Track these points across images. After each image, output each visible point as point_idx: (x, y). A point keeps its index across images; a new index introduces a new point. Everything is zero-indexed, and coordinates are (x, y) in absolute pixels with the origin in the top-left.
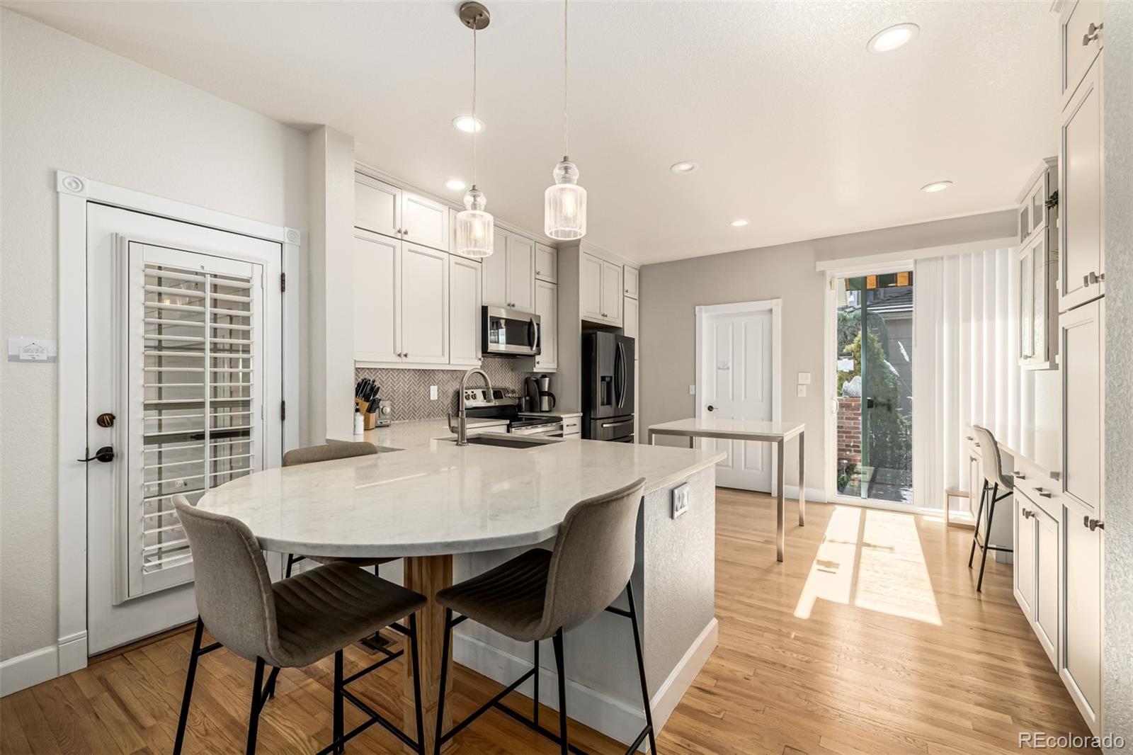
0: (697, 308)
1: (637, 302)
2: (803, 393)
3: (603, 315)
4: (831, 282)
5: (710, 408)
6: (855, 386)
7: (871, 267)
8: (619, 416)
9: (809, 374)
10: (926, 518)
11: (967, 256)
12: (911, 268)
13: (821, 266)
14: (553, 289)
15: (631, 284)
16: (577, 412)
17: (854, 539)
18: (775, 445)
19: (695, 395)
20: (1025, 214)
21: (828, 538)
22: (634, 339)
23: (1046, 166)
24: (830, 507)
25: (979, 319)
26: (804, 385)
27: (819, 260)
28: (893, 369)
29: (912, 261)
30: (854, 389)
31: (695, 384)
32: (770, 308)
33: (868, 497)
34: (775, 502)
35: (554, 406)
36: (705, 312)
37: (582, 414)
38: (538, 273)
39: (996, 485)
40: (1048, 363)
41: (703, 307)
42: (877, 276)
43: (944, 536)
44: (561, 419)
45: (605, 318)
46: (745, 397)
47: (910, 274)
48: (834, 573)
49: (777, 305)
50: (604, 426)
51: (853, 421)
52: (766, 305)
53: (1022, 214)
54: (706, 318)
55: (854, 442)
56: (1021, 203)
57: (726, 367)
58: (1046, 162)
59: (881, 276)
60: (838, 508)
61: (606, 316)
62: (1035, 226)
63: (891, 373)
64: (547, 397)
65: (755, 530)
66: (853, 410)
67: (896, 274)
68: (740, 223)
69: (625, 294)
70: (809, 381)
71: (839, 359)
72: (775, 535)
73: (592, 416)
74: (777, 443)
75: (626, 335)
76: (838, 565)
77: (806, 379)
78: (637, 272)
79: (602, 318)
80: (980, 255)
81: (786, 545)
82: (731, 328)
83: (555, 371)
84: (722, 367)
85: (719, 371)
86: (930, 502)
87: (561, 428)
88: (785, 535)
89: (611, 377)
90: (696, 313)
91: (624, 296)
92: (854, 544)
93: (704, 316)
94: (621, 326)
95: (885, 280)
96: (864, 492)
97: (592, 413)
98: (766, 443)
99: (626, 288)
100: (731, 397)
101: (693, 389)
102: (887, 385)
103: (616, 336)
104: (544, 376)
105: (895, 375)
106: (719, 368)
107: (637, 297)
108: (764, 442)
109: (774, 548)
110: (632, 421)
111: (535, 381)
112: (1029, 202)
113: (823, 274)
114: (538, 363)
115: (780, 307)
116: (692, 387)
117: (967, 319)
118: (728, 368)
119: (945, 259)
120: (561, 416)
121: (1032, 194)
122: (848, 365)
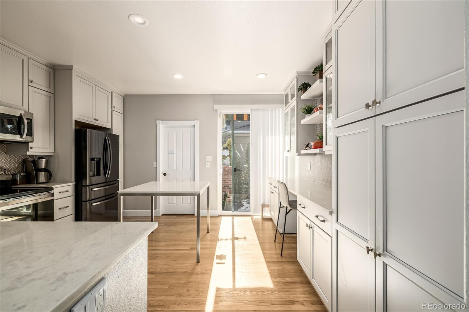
0: (157, 121)
1: (122, 115)
2: (208, 166)
3: (95, 119)
4: (220, 115)
5: (165, 174)
6: (227, 161)
7: (235, 110)
8: (106, 182)
9: (211, 157)
10: (255, 217)
11: (268, 110)
12: (249, 112)
13: (216, 107)
14: (49, 97)
15: (118, 104)
16: (71, 182)
17: (231, 237)
18: (196, 197)
19: (156, 168)
20: (287, 96)
21: (220, 239)
22: (118, 136)
23: (297, 75)
24: (220, 218)
25: (272, 135)
26: (209, 162)
27: (215, 104)
28: (238, 154)
29: (250, 110)
30: (227, 163)
31: (156, 162)
32: (194, 124)
33: (234, 211)
34: (196, 219)
35: (50, 179)
36: (162, 124)
37: (74, 183)
38: (32, 82)
39: (287, 207)
40: (297, 153)
41: (160, 121)
42: (237, 114)
43: (261, 224)
44: (52, 189)
45: (96, 121)
46: (182, 168)
47: (249, 115)
48: (224, 263)
49: (197, 123)
50: (93, 189)
51: (226, 176)
52: (192, 123)
53: (285, 95)
54: (162, 127)
55: (227, 185)
56: (285, 91)
57: (173, 153)
58: (297, 73)
59: (238, 114)
60: (223, 218)
61: (97, 120)
62: (291, 100)
63: (238, 156)
64: (43, 173)
65: (186, 241)
66: (227, 171)
67: (243, 114)
68: (178, 76)
69: (113, 109)
70: (211, 160)
71: (223, 150)
72: (195, 243)
73: (83, 184)
74: (197, 196)
75: (113, 133)
76: (225, 256)
77: (209, 159)
78: (122, 98)
79: (94, 121)
80: (272, 110)
81: (201, 248)
82: (175, 133)
83: (52, 154)
84: (170, 153)
85: (169, 155)
86: (256, 210)
87: (53, 195)
88: (201, 241)
89: (100, 159)
90: (157, 124)
91: (112, 110)
92: (230, 239)
93: (161, 126)
94: (111, 128)
95: (240, 117)
96: (232, 209)
97: (83, 182)
98: (192, 197)
99: (114, 105)
100: (175, 168)
101: (155, 164)
102: (237, 161)
103: (106, 133)
104: (41, 158)
105: (239, 157)
106: (169, 154)
107: (122, 112)
108: (191, 196)
109: (195, 252)
110: (117, 184)
111: (32, 161)
112: (289, 90)
113: (216, 110)
114: (32, 148)
115: (198, 124)
116: (155, 163)
117: (268, 135)
118: (174, 154)
119: (261, 110)
120: (52, 187)
121: (290, 87)
122: (227, 153)
